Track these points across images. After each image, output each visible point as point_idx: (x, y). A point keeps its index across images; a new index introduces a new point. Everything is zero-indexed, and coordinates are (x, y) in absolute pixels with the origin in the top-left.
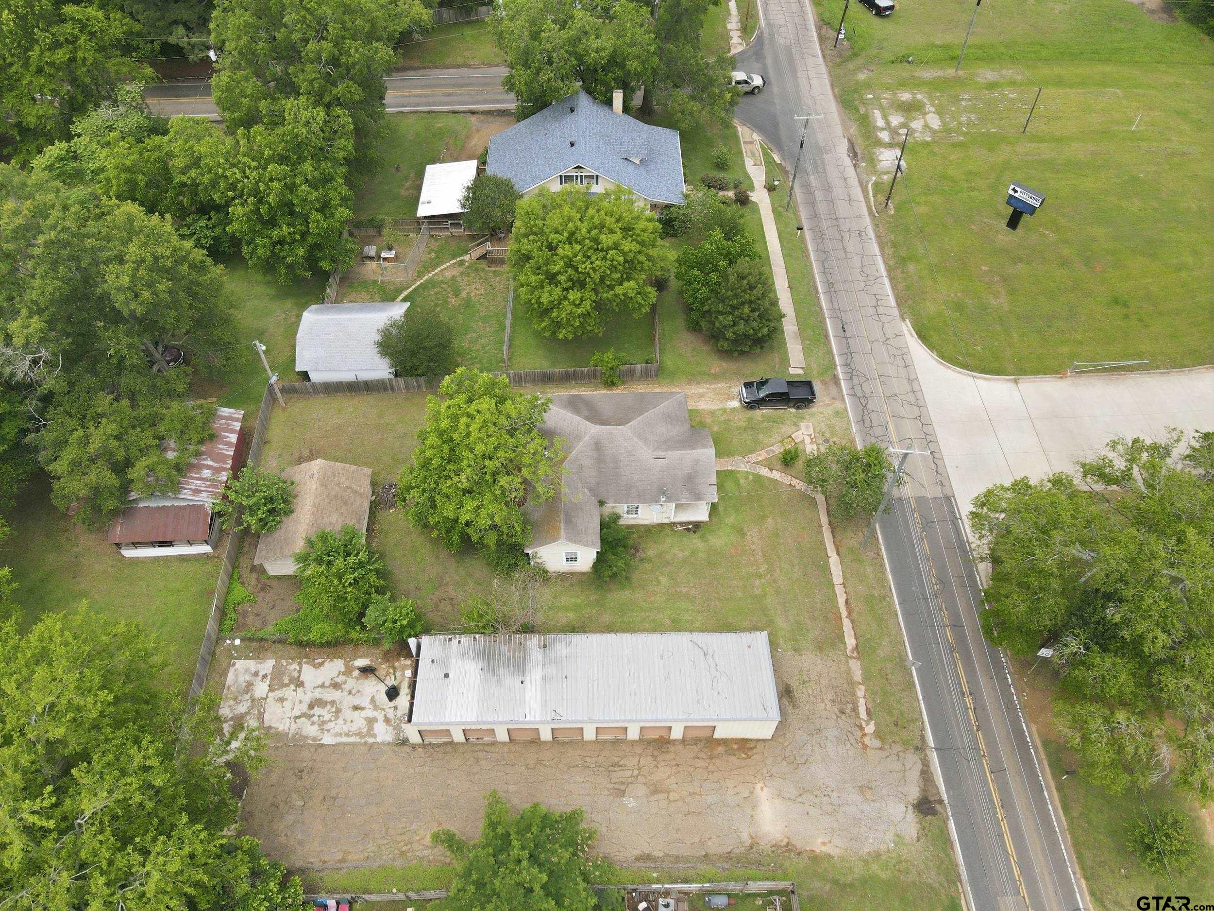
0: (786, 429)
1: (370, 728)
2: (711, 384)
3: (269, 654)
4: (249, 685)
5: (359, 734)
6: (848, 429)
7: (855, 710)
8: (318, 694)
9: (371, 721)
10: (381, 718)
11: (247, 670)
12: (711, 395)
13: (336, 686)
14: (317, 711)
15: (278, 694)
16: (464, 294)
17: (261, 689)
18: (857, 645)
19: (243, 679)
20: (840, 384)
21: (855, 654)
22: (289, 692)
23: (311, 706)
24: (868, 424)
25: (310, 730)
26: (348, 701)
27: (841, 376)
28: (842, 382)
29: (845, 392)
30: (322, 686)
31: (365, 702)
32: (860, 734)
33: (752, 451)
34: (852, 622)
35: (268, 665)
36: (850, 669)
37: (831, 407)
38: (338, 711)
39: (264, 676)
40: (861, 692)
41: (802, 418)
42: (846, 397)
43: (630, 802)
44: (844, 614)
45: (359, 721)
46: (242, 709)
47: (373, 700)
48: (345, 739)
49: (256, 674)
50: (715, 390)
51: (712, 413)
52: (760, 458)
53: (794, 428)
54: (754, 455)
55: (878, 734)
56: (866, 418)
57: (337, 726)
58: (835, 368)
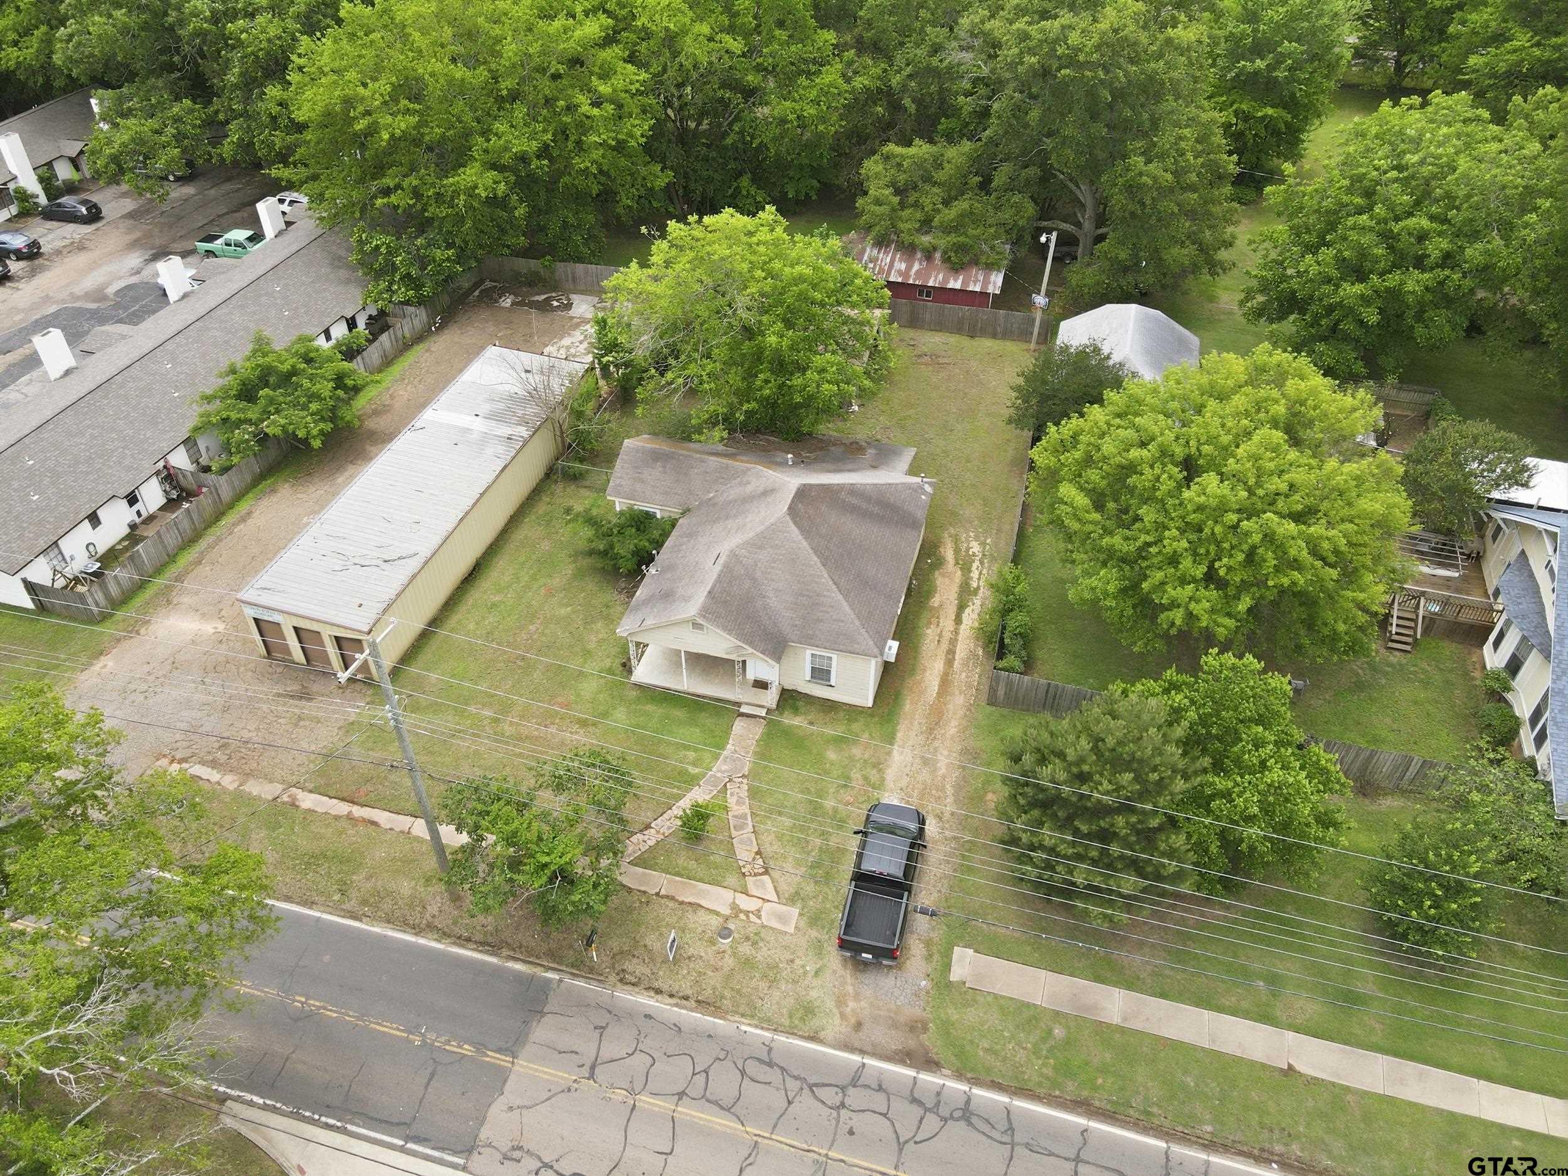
0: (791, 875)
2: (958, 788)
6: (752, 1013)
7: (214, 764)
12: (925, 775)
18: (298, 807)
20: (902, 1062)
21: (285, 798)
24: (752, 1068)
27: (925, 1077)
28: (911, 1073)
29: (870, 1061)
32: (178, 756)
33: (753, 793)
34: (337, 818)
36: (271, 782)
37: (830, 1004)
40: (229, 782)
41: (814, 920)
42: (856, 1058)
44: (358, 811)
50: (942, 789)
51: (878, 766)
52: (732, 801)
53: (787, 889)
54: (744, 794)
56: (774, 1075)
58: (959, 1075)
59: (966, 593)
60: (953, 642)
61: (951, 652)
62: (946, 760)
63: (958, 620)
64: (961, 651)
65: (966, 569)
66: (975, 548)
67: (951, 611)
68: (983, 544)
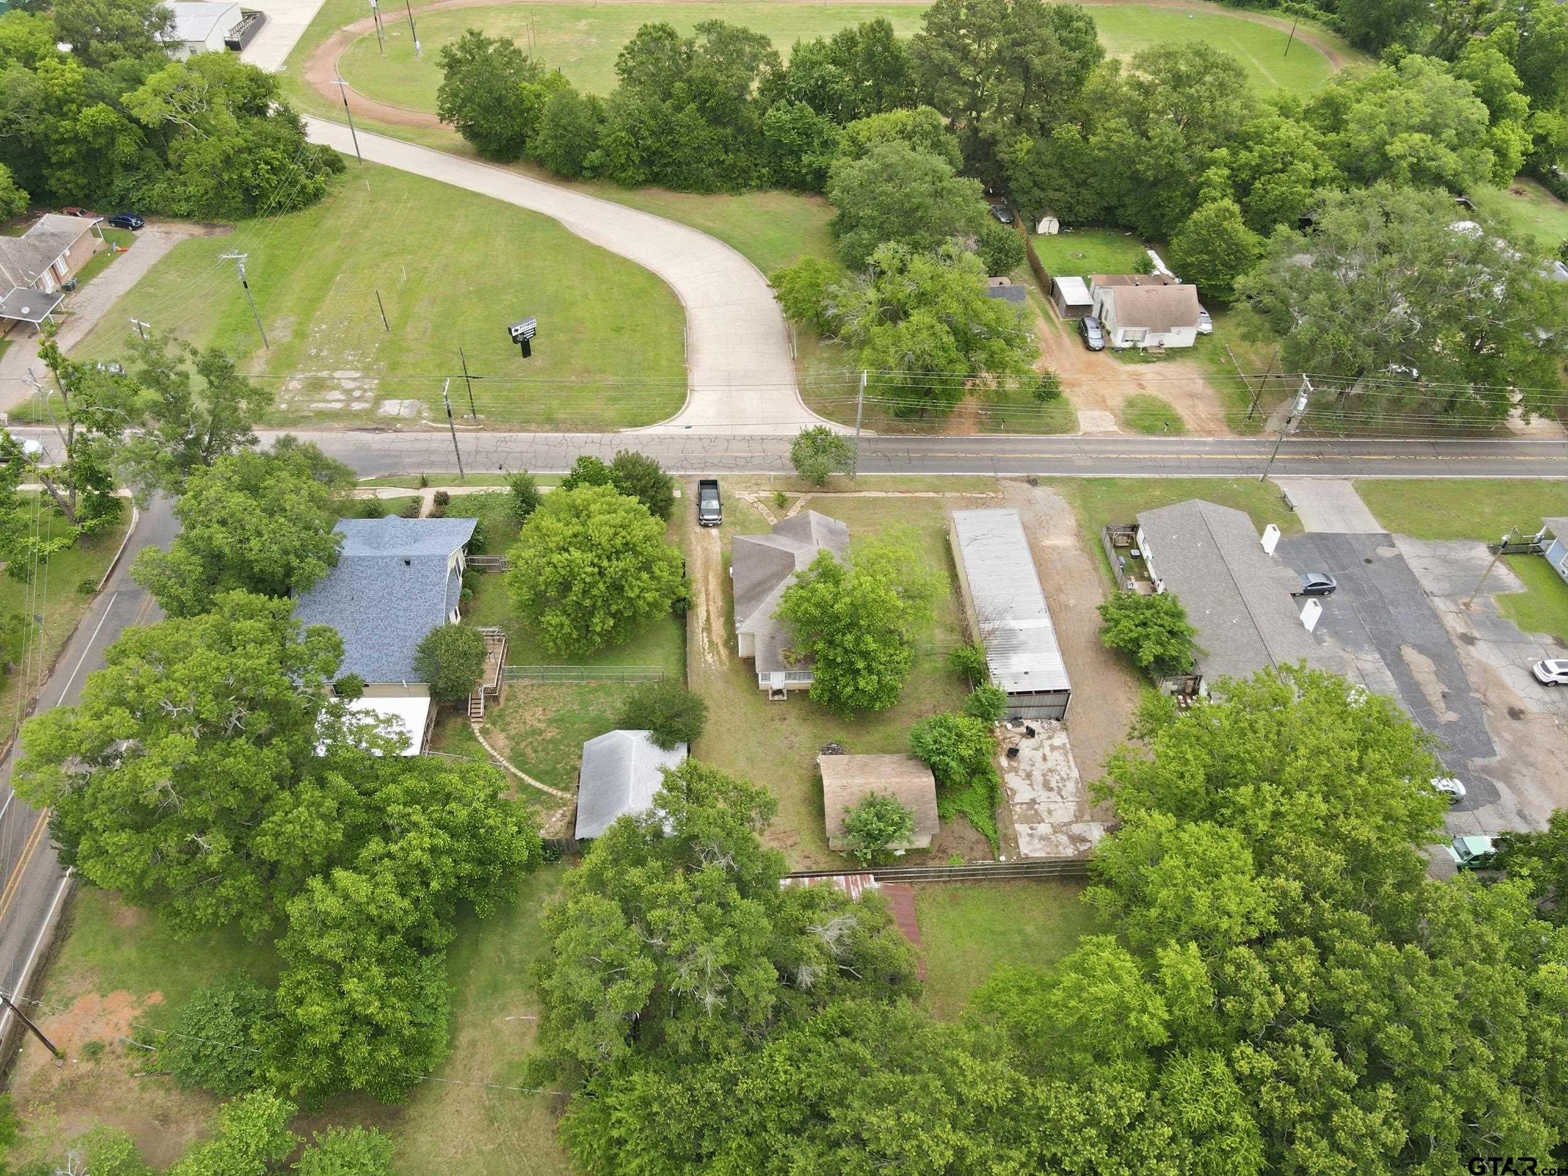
0: (743, 506)
1: (1059, 747)
3: (1010, 831)
4: (1041, 838)
5: (1066, 754)
8: (1039, 787)
9: (1053, 748)
10: (1049, 742)
11: (1029, 843)
12: (704, 544)
13: (1029, 776)
14: (1053, 784)
15: (1045, 815)
16: (543, 726)
17: (1043, 829)
18: (934, 493)
19: (1037, 844)
22: (1042, 808)
23: (1051, 790)
25: (1070, 786)
26: (1040, 766)
30: (1031, 785)
31: (1040, 754)
34: (917, 492)
35: (1022, 829)
38: (1051, 771)
39: (1032, 828)
43: (1072, 602)
44: (910, 495)
45: (1055, 757)
46: (1064, 839)
47: (1036, 749)
48: (1072, 763)
49: (1031, 835)
54: (773, 523)
55: (996, 492)
56: (728, 466)
57: (1064, 771)
59: (708, 628)
60: (708, 600)
61: (707, 595)
62: (698, 552)
63: (708, 611)
64: (703, 596)
65: (711, 642)
66: (709, 658)
67: (713, 616)
68: (706, 662)
